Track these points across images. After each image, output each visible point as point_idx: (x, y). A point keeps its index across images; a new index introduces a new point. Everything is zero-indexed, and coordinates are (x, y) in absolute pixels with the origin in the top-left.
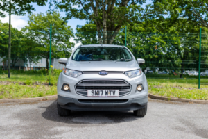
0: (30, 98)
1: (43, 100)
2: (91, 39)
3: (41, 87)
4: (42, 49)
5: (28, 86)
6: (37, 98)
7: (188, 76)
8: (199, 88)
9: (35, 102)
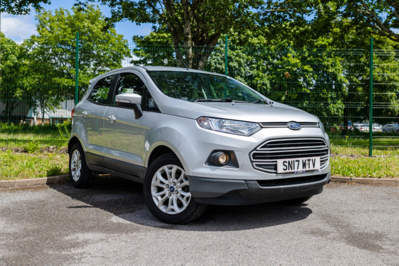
0: (33, 179)
1: (59, 182)
2: (166, 60)
3: (58, 157)
6: (46, 178)
8: (370, 155)
9: (42, 186)
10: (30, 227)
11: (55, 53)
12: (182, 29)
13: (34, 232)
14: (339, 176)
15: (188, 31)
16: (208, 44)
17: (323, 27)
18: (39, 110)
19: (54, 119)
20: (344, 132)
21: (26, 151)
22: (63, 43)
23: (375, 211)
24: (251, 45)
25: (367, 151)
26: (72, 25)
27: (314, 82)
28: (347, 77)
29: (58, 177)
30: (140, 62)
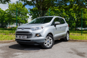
0: (7, 40)
1: (13, 41)
2: (36, 14)
3: (13, 35)
4: (14, 19)
5: (7, 35)
6: (10, 40)
8: (82, 35)
9: (9, 42)
10: (6, 51)
11: (12, 13)
12: (40, 7)
13: (7, 52)
14: (75, 40)
15: (41, 7)
16: (46, 10)
17: (71, 6)
18: (9, 25)
19: (12, 27)
20: (76, 30)
21: (5, 34)
22: (14, 10)
23: (83, 48)
24: (55, 10)
25: (81, 34)
26: (16, 6)
27: (69, 19)
28: (76, 18)
29: (12, 40)
30: (31, 14)
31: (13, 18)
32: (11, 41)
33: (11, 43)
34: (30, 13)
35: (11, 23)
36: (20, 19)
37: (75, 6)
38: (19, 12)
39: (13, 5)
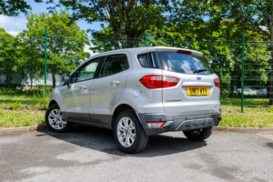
0: (12, 128)
1: (30, 130)
3: (33, 113)
5: (14, 112)
6: (21, 128)
7: (240, 95)
9: (18, 133)
11: (39, 42)
12: (120, 27)
15: (123, 28)
17: (215, 25)
18: (29, 81)
19: (39, 86)
21: (11, 109)
22: (44, 35)
23: (237, 151)
24: (170, 37)
26: (50, 24)
27: (211, 62)
28: (234, 59)
29: (29, 127)
30: (96, 48)
31: (41, 60)
32: (25, 131)
33: (23, 135)
34: (94, 44)
35: (35, 75)
36: (62, 61)
37: (227, 23)
38: (60, 42)
39: (42, 20)
